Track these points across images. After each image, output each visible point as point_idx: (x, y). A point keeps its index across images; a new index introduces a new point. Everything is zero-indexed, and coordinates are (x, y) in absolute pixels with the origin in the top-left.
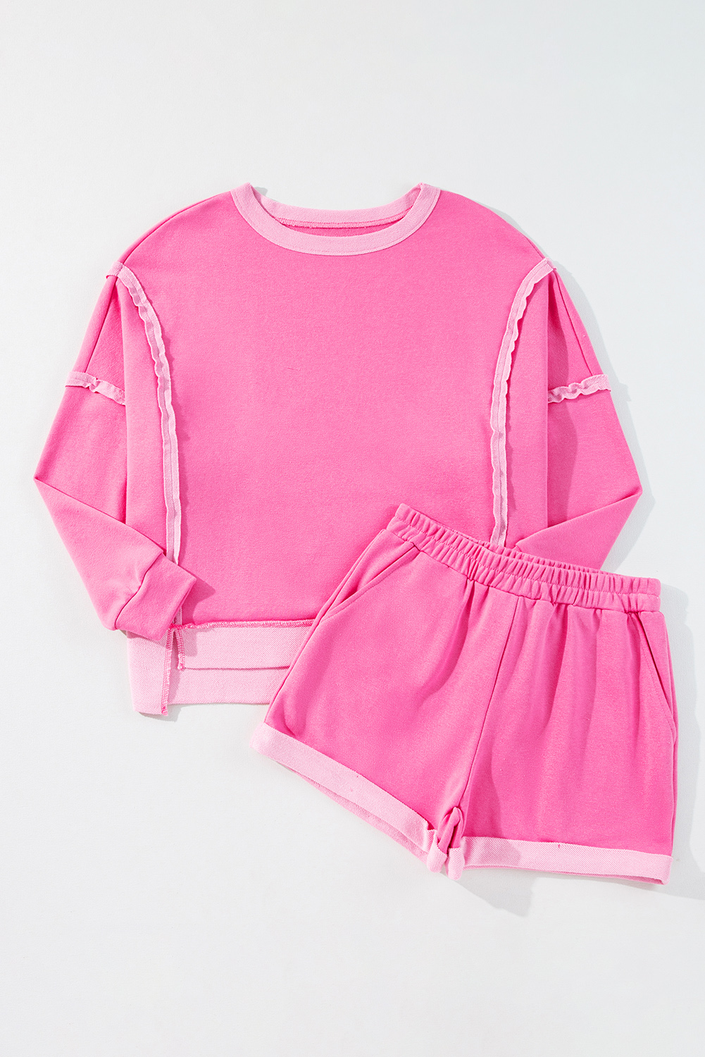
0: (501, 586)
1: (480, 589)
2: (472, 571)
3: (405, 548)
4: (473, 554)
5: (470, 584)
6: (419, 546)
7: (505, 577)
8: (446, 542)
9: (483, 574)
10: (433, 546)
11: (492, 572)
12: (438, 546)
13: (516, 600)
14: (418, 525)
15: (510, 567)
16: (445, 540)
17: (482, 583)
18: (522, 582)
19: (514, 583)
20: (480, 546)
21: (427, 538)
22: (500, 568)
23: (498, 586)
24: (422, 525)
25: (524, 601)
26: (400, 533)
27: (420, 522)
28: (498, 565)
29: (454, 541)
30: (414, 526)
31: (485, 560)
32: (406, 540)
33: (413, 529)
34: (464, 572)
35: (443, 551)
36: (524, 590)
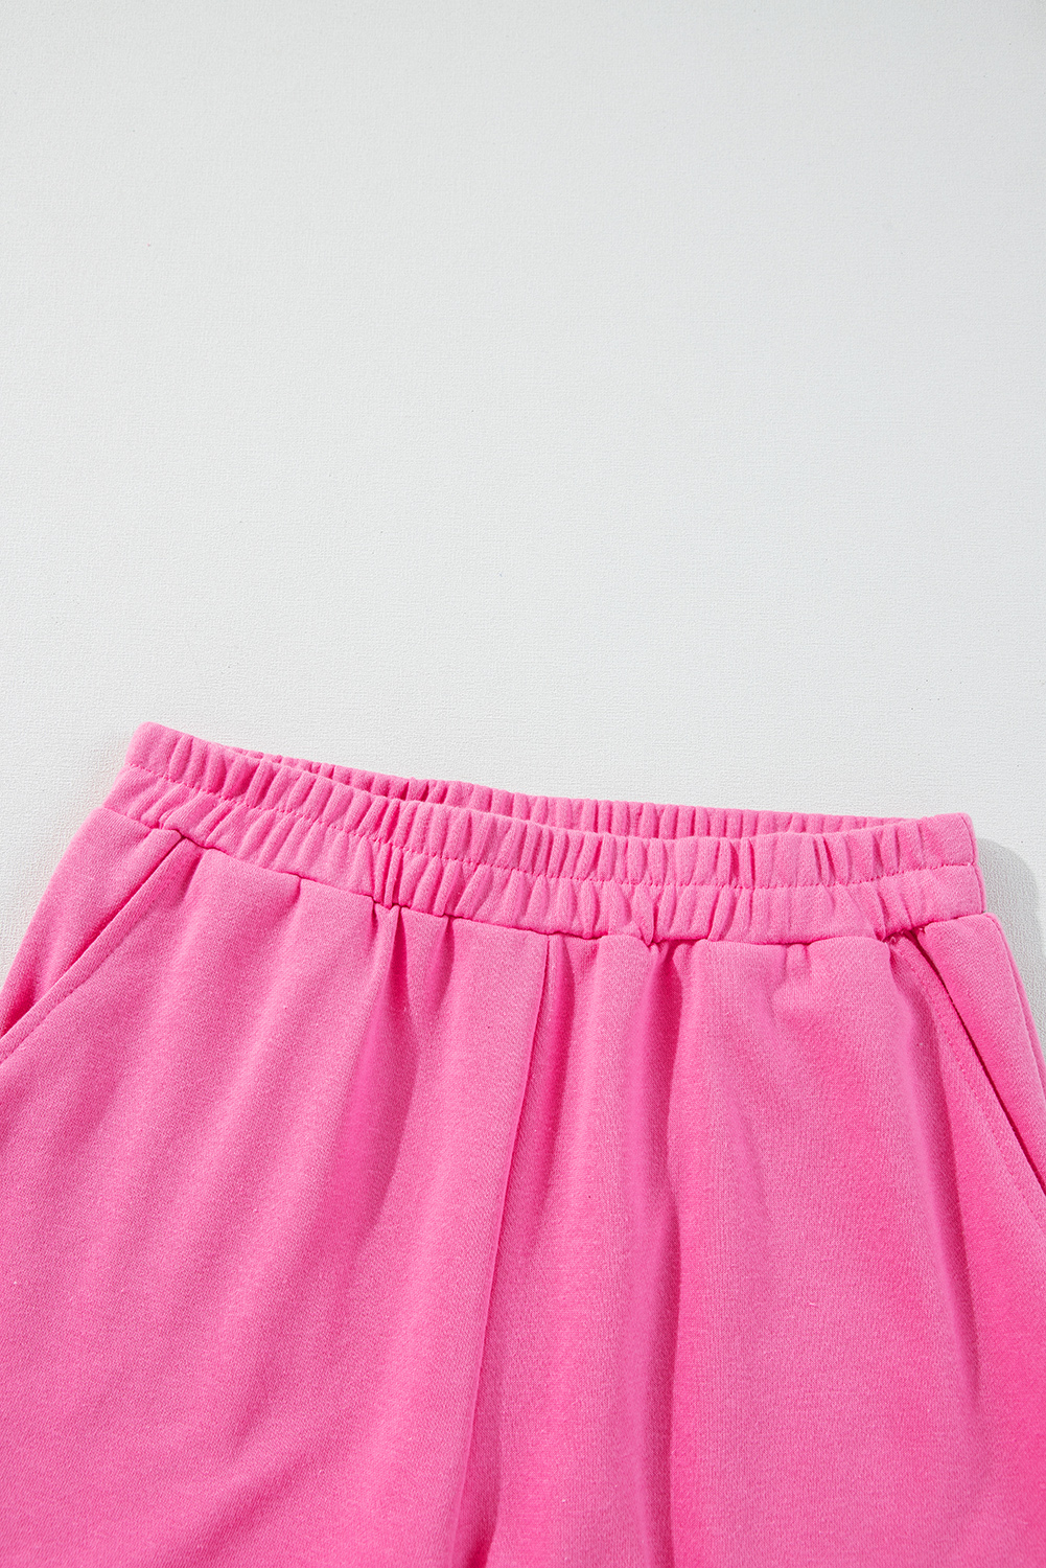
0: (491, 911)
1: (423, 930)
2: (385, 875)
3: (152, 851)
4: (377, 825)
5: (388, 917)
6: (198, 831)
7: (497, 880)
8: (280, 804)
9: (427, 879)
10: (241, 825)
11: (451, 867)
12: (258, 823)
13: (542, 950)
14: (189, 772)
15: (507, 846)
16: (278, 797)
17: (430, 911)
18: (548, 894)
19: (528, 896)
20: (393, 802)
21: (222, 805)
22: (475, 850)
23: (482, 912)
24: (201, 771)
25: (565, 949)
26: (134, 806)
27: (192, 765)
28: (467, 842)
29: (307, 795)
30: (178, 776)
31: (425, 831)
32: (157, 825)
33: (174, 789)
34: (360, 882)
35: (275, 831)
36: (557, 916)
